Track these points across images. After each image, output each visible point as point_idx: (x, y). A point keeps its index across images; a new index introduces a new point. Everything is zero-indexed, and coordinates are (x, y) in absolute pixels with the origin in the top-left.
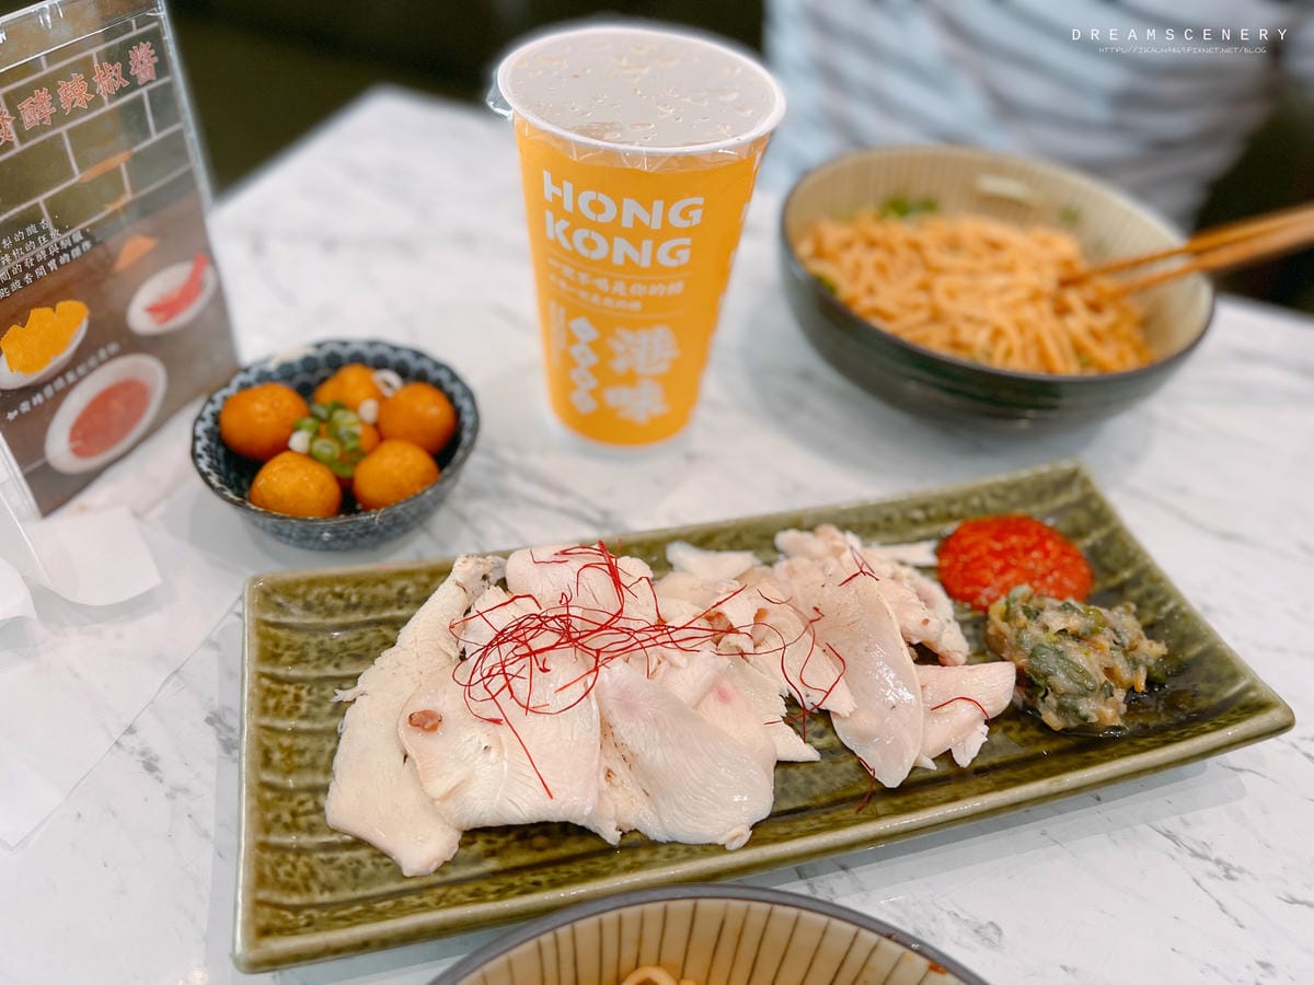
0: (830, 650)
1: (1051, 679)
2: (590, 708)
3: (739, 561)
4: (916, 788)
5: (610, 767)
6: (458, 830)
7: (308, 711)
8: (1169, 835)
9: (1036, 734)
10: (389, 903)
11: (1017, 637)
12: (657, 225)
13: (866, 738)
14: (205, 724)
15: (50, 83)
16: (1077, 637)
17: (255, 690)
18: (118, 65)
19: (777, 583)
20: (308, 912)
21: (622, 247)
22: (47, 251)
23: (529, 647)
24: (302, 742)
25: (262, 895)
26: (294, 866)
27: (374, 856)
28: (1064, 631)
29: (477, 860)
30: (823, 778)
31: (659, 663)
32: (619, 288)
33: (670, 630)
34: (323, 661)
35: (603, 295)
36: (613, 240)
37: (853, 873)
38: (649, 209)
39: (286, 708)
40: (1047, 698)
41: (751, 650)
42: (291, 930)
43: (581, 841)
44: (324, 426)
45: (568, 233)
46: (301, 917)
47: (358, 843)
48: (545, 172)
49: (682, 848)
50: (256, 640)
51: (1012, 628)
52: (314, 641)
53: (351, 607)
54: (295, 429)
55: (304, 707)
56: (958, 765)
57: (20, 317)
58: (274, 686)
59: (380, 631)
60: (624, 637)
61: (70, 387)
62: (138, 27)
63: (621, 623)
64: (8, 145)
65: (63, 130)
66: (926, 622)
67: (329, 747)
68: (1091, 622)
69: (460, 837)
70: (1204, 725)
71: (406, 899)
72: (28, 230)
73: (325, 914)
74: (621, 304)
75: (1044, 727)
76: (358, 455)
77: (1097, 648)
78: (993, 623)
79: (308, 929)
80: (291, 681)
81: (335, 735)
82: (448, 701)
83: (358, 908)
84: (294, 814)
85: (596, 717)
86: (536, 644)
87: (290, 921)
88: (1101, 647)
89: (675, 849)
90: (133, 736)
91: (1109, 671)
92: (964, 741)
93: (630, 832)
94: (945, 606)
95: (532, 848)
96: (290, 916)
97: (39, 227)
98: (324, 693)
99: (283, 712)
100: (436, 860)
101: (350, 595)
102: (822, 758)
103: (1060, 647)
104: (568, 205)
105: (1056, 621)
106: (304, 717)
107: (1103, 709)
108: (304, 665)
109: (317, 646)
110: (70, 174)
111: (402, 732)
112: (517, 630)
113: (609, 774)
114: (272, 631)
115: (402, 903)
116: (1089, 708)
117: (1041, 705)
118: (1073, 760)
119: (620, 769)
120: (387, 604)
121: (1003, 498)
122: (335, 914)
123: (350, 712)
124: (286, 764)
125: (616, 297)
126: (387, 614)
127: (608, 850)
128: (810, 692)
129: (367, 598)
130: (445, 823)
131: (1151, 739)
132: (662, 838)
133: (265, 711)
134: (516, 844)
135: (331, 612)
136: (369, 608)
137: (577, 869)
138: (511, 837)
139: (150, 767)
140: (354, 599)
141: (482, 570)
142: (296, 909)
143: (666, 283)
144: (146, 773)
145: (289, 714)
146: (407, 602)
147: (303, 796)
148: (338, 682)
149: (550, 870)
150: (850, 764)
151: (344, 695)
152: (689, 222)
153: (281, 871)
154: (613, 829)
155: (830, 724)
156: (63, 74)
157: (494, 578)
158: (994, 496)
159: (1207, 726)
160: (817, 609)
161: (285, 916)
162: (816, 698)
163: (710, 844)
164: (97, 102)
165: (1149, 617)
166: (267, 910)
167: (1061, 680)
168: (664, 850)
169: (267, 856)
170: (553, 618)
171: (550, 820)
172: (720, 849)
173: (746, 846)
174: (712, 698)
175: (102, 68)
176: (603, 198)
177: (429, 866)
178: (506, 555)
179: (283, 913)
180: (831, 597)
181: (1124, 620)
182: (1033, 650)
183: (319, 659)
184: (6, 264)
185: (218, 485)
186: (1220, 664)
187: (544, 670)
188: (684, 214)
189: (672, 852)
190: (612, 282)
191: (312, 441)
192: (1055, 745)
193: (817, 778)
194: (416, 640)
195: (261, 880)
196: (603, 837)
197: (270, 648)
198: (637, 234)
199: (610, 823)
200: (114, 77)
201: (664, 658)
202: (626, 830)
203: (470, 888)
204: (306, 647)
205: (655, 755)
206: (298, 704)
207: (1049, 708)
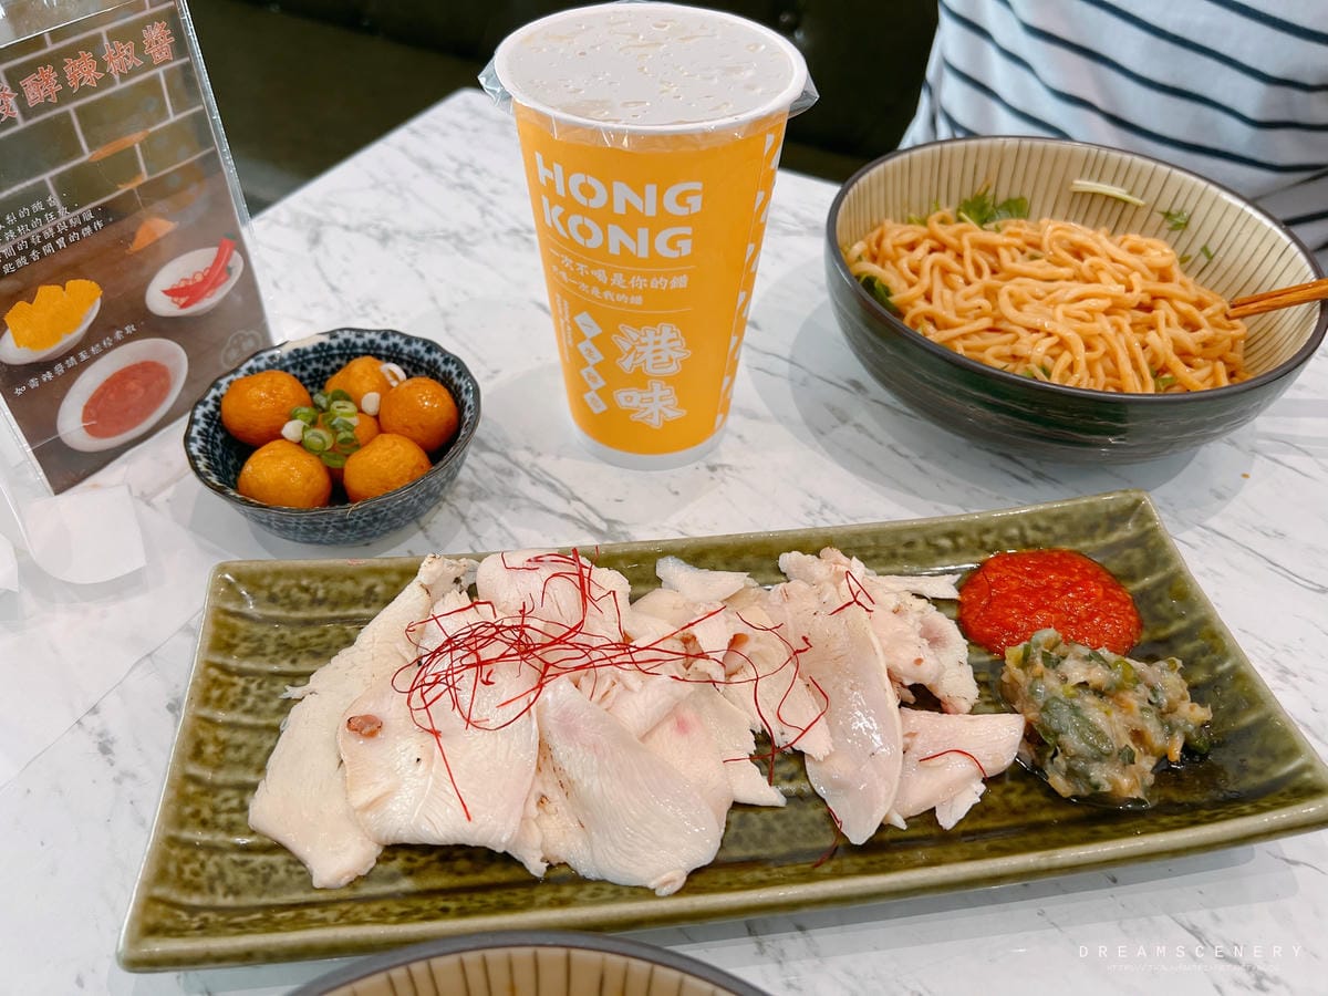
0: (814, 685)
1: (1061, 738)
2: (529, 730)
3: (732, 581)
4: (885, 847)
5: (544, 793)
6: (379, 844)
7: (254, 705)
8: (1194, 931)
9: (1042, 799)
10: (291, 914)
11: (1031, 687)
12: (651, 211)
13: (839, 786)
14: (167, 712)
15: (56, 60)
16: (1099, 692)
17: (200, 680)
18: (131, 44)
19: (766, 607)
20: (204, 915)
21: (617, 236)
22: (55, 228)
23: (478, 657)
24: (240, 737)
25: (159, 892)
26: (203, 865)
27: (289, 862)
28: (1084, 685)
29: (392, 878)
30: (784, 826)
31: (614, 684)
32: (618, 279)
33: (632, 649)
34: (281, 654)
35: (602, 287)
36: (607, 228)
37: (809, 936)
38: (642, 195)
39: (232, 700)
40: (1056, 759)
41: (722, 679)
42: (179, 932)
43: (505, 869)
44: (320, 416)
45: (563, 219)
46: (196, 919)
47: (278, 847)
48: (537, 154)
49: (611, 888)
50: (211, 629)
51: (1026, 675)
52: (274, 634)
53: (316, 602)
54: (292, 418)
55: (250, 700)
56: (941, 827)
57: (26, 293)
58: (223, 678)
59: (344, 629)
60: (579, 653)
61: (83, 366)
62: (152, 6)
63: (580, 638)
64: (11, 122)
65: (70, 108)
66: (919, 661)
67: (268, 744)
68: (1116, 676)
69: (380, 851)
70: (1244, 807)
71: (308, 912)
72: (34, 206)
73: (221, 919)
74: (621, 298)
75: (1051, 792)
76: (352, 446)
77: (1121, 705)
78: (1008, 669)
79: (198, 932)
80: (241, 673)
81: (275, 731)
82: (392, 709)
83: (258, 916)
84: (215, 811)
85: (535, 739)
86: (486, 654)
87: (184, 922)
88: (1129, 707)
89: (603, 888)
90: (95, 717)
91: (1138, 736)
92: (952, 799)
93: (559, 864)
94: (958, 645)
95: (451, 871)
96: (184, 916)
97: (45, 205)
98: (275, 689)
99: (227, 705)
100: (348, 873)
101: (316, 590)
102: (787, 803)
103: (1077, 702)
104: (560, 190)
105: (1076, 671)
106: (248, 712)
107: (1118, 776)
108: (260, 658)
109: (276, 639)
110: (78, 152)
111: (340, 735)
112: (470, 637)
113: (542, 800)
114: (232, 620)
115: (303, 914)
116: (1104, 776)
117: (1049, 766)
118: (1077, 833)
119: (555, 795)
120: (354, 601)
121: (1048, 530)
122: (232, 920)
123: (295, 710)
124: (218, 758)
125: (616, 290)
126: (353, 612)
127: (533, 882)
128: (786, 729)
129: (334, 593)
130: (366, 835)
131: (1175, 818)
132: (592, 875)
133: (206, 701)
134: (436, 865)
135: (295, 606)
136: (335, 605)
137: (492, 899)
138: (434, 857)
139: (105, 749)
140: (320, 594)
141: (454, 572)
142: (193, 910)
143: (668, 276)
144: (100, 754)
145: (233, 706)
146: (375, 601)
147: (230, 793)
148: (290, 679)
149: (464, 897)
150: (818, 813)
151: (293, 692)
152: (687, 209)
153: (187, 869)
154: (538, 859)
155: (803, 767)
156: (72, 52)
157: (465, 583)
158: (1036, 528)
159: (1247, 808)
160: (805, 639)
161: (179, 916)
162: (791, 736)
163: (642, 887)
164: (107, 81)
165: (1201, 676)
166: (161, 908)
167: (1072, 741)
168: (589, 889)
169: (175, 852)
170: (509, 628)
171: (467, 844)
172: (647, 893)
173: (678, 893)
174: (668, 729)
175: (113, 47)
176: (594, 182)
177: (340, 879)
178: (480, 559)
179: (178, 912)
180: (823, 627)
181: (1167, 679)
182: (1046, 703)
183: (276, 653)
184: (11, 239)
185: (203, 469)
186: (1273, 738)
187: (487, 683)
188: (681, 199)
189: (598, 892)
190: (610, 275)
191: (304, 429)
192: (1062, 814)
193: (778, 825)
194: (374, 640)
195: (160, 875)
196: (528, 867)
197: (225, 637)
198: (632, 220)
199: (535, 853)
200: (126, 56)
201: (619, 680)
202: (554, 862)
203: (375, 907)
204: (265, 639)
205: (592, 783)
206: (246, 698)
207: (1058, 771)
